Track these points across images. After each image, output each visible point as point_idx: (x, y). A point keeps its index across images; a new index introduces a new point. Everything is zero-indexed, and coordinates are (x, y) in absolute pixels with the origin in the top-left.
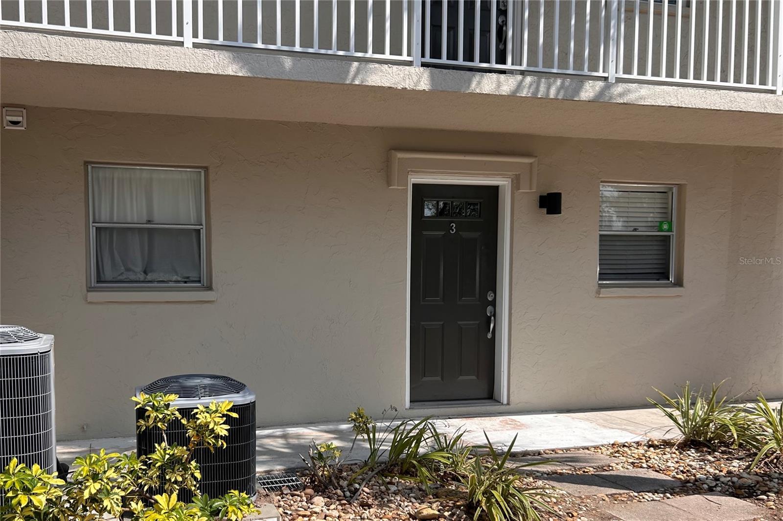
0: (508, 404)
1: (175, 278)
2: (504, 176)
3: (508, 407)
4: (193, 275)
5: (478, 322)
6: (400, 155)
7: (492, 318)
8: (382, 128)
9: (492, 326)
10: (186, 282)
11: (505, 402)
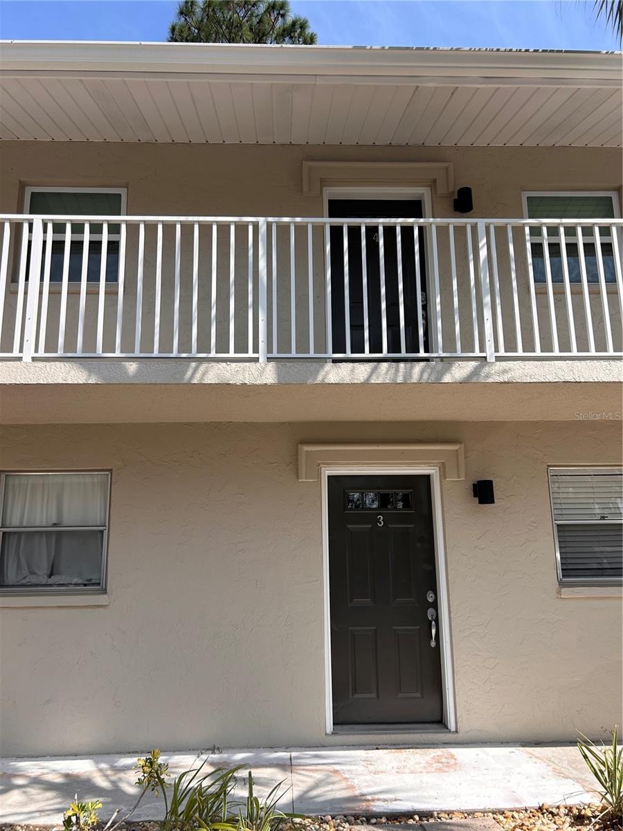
0: (456, 731)
1: (75, 580)
2: (429, 464)
3: (455, 735)
4: (95, 578)
5: (418, 628)
6: (307, 448)
7: (433, 623)
8: (290, 423)
9: (434, 631)
10: (85, 585)
11: (453, 729)
